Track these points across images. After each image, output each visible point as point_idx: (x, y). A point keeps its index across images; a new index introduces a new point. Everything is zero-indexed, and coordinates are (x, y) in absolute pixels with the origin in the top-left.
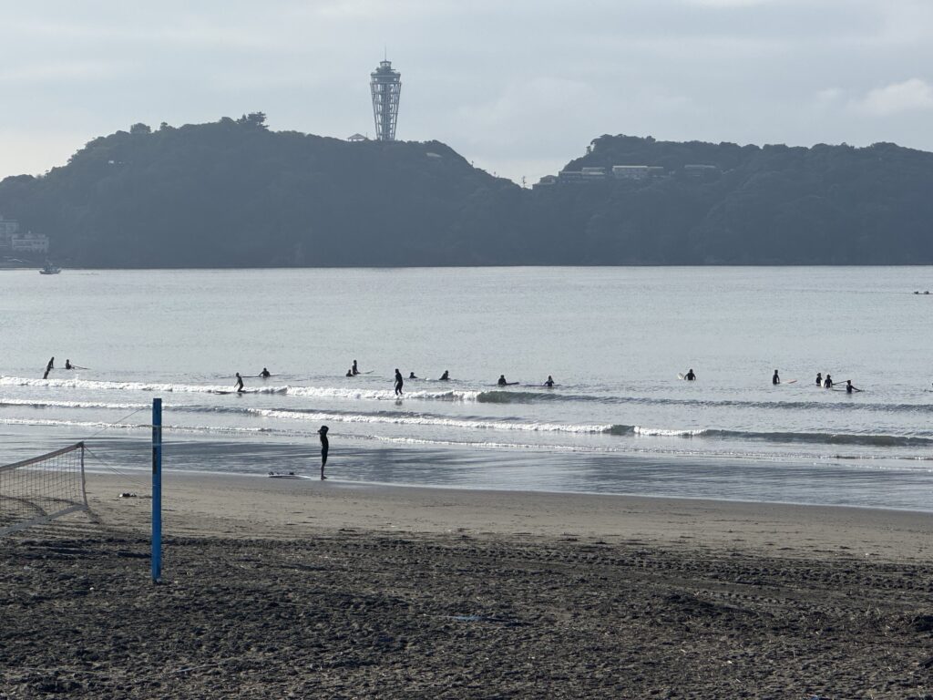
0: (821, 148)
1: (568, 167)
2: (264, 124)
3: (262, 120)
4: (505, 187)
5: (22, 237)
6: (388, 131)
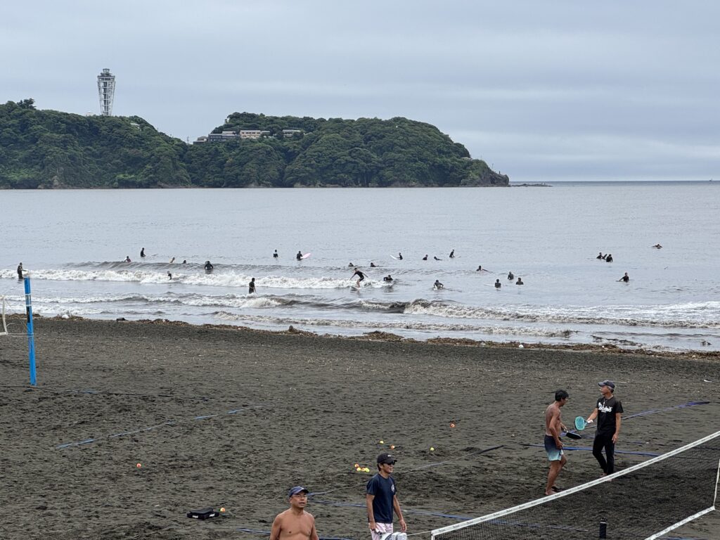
0: (362, 120)
1: (214, 132)
2: (33, 105)
3: (32, 103)
4: (177, 143)
6: (108, 110)
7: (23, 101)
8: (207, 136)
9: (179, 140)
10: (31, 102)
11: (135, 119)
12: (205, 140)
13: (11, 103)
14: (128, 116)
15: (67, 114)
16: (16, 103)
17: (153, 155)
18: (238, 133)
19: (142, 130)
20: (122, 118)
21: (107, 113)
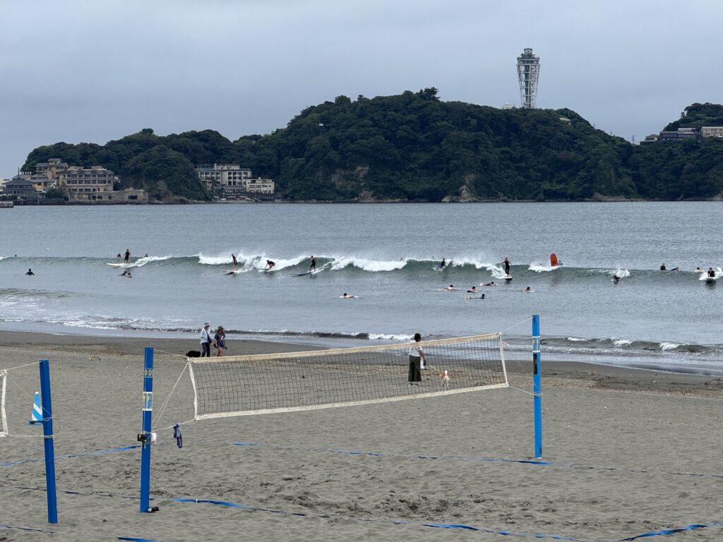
1: (668, 128)
2: (437, 96)
3: (435, 93)
4: (619, 143)
5: (254, 182)
6: (530, 101)
7: (424, 90)
8: (659, 134)
9: (622, 140)
11: (565, 112)
12: (656, 139)
13: (408, 94)
14: (555, 109)
16: (415, 93)
17: (589, 159)
18: (699, 130)
19: (575, 127)
20: (549, 112)
21: (530, 105)
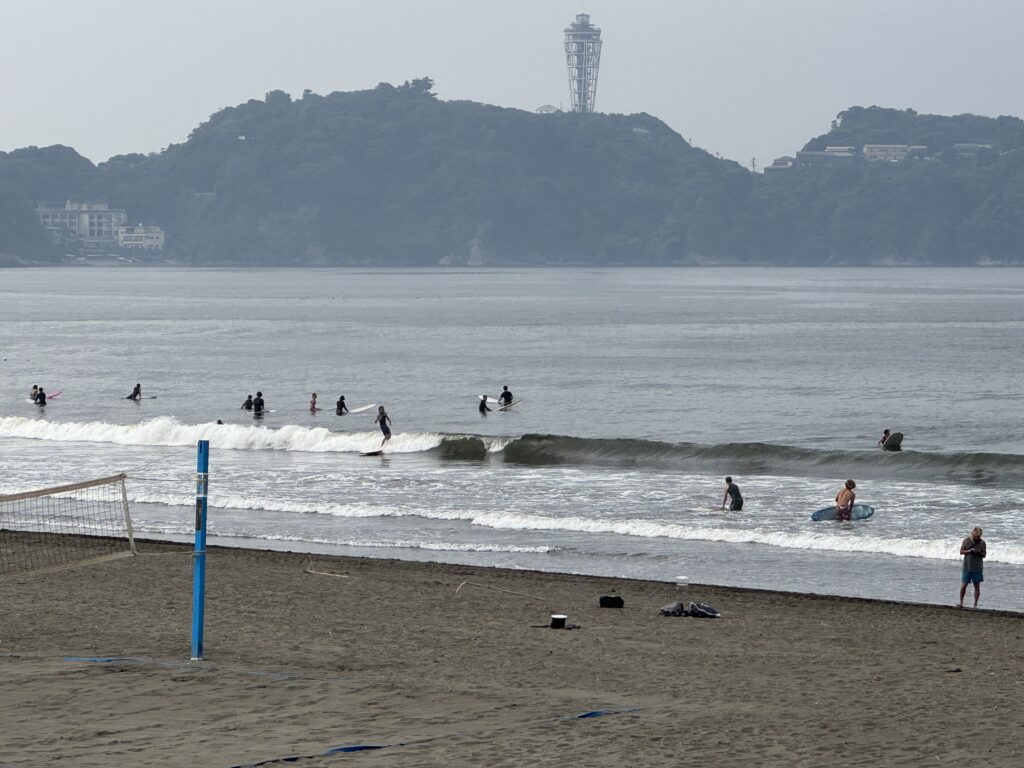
1: (809, 147)
2: (431, 91)
3: (430, 86)
4: (731, 170)
5: (131, 231)
6: (585, 101)
7: (410, 82)
8: (794, 156)
9: (735, 164)
10: (426, 83)
11: (643, 119)
12: (790, 164)
13: (384, 87)
14: (627, 114)
15: (499, 109)
16: (396, 86)
18: (859, 150)
19: (657, 143)
20: (616, 119)
21: (584, 106)
